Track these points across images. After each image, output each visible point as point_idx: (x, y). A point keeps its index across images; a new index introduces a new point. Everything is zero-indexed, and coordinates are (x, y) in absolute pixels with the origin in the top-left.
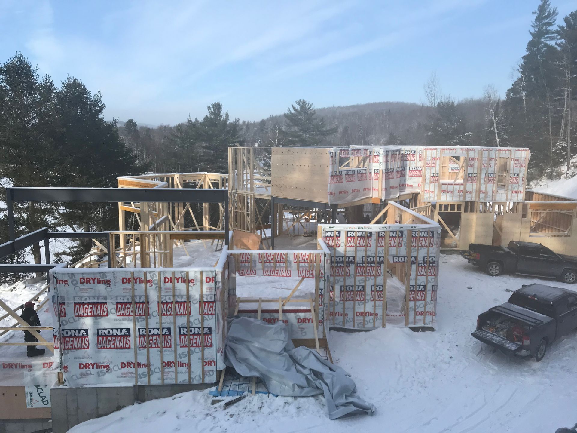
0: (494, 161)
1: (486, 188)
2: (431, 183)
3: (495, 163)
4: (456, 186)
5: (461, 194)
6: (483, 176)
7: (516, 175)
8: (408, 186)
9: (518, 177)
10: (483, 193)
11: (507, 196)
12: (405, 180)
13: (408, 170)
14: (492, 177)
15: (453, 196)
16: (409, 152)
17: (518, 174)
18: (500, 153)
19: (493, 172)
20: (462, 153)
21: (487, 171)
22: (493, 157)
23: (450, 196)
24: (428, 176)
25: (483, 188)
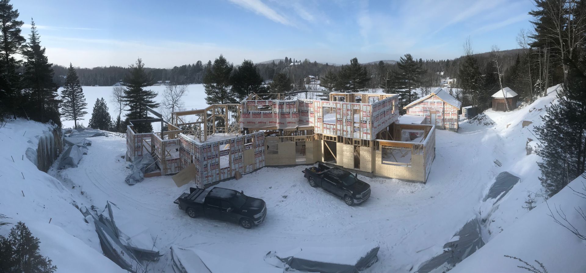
0: (350, 112)
1: (347, 128)
2: (318, 122)
3: (351, 113)
4: (331, 126)
5: (334, 130)
6: (344, 121)
7: (365, 122)
8: (310, 122)
9: (366, 123)
10: (345, 131)
11: (360, 136)
12: (308, 119)
13: (309, 113)
14: (350, 122)
15: (330, 132)
16: (309, 102)
17: (366, 121)
18: (353, 106)
19: (350, 119)
20: (333, 105)
21: (347, 118)
22: (350, 109)
23: (329, 131)
24: (316, 117)
25: (345, 129)
